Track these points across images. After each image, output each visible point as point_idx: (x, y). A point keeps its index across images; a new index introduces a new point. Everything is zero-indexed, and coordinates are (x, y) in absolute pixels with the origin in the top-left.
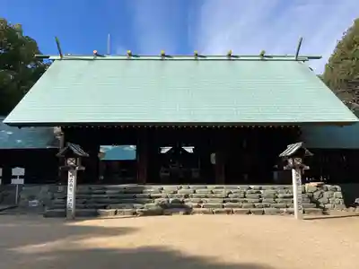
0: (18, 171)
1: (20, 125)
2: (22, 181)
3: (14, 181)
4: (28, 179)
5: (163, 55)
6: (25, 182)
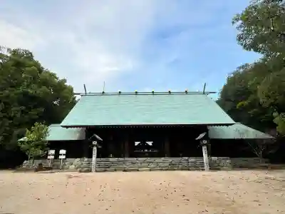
0: (63, 152)
1: (67, 127)
2: (64, 157)
3: (60, 157)
4: (68, 156)
5: (136, 92)
6: (66, 157)
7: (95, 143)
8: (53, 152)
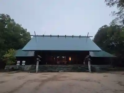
0: (24, 62)
1: (25, 51)
2: (24, 64)
7: (38, 59)
8: (19, 62)
